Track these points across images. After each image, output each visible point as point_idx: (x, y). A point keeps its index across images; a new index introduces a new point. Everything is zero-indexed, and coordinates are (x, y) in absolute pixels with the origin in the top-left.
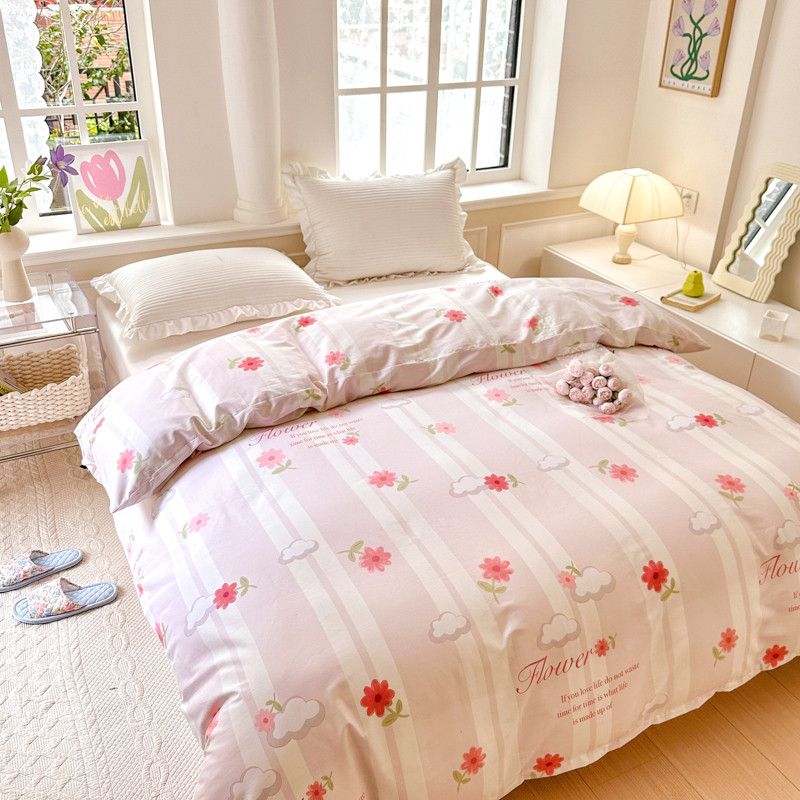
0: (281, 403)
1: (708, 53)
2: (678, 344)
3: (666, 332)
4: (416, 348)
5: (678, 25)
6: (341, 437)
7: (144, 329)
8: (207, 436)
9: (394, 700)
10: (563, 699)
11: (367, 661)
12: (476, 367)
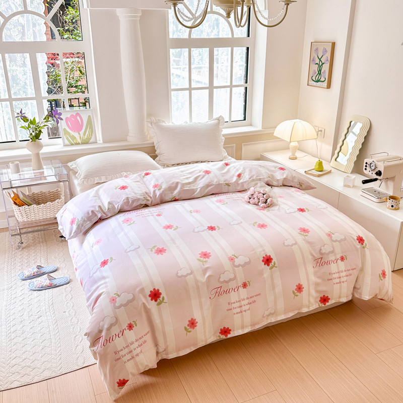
0: (133, 201)
1: (325, 71)
2: (301, 186)
3: (296, 180)
4: (189, 183)
5: (314, 60)
6: (155, 214)
7: (86, 180)
8: (104, 213)
9: (161, 296)
10: (229, 304)
11: (152, 283)
12: (214, 191)
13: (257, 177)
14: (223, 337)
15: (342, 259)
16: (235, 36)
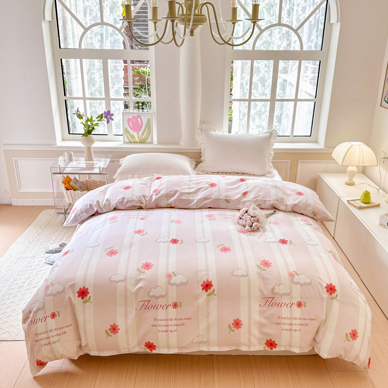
0: (127, 202)
2: (315, 216)
3: (310, 209)
4: (189, 193)
6: (140, 217)
9: (89, 295)
10: (155, 320)
11: (85, 280)
12: (213, 205)
13: (263, 198)
14: (148, 351)
15: (299, 305)
16: (304, 49)
